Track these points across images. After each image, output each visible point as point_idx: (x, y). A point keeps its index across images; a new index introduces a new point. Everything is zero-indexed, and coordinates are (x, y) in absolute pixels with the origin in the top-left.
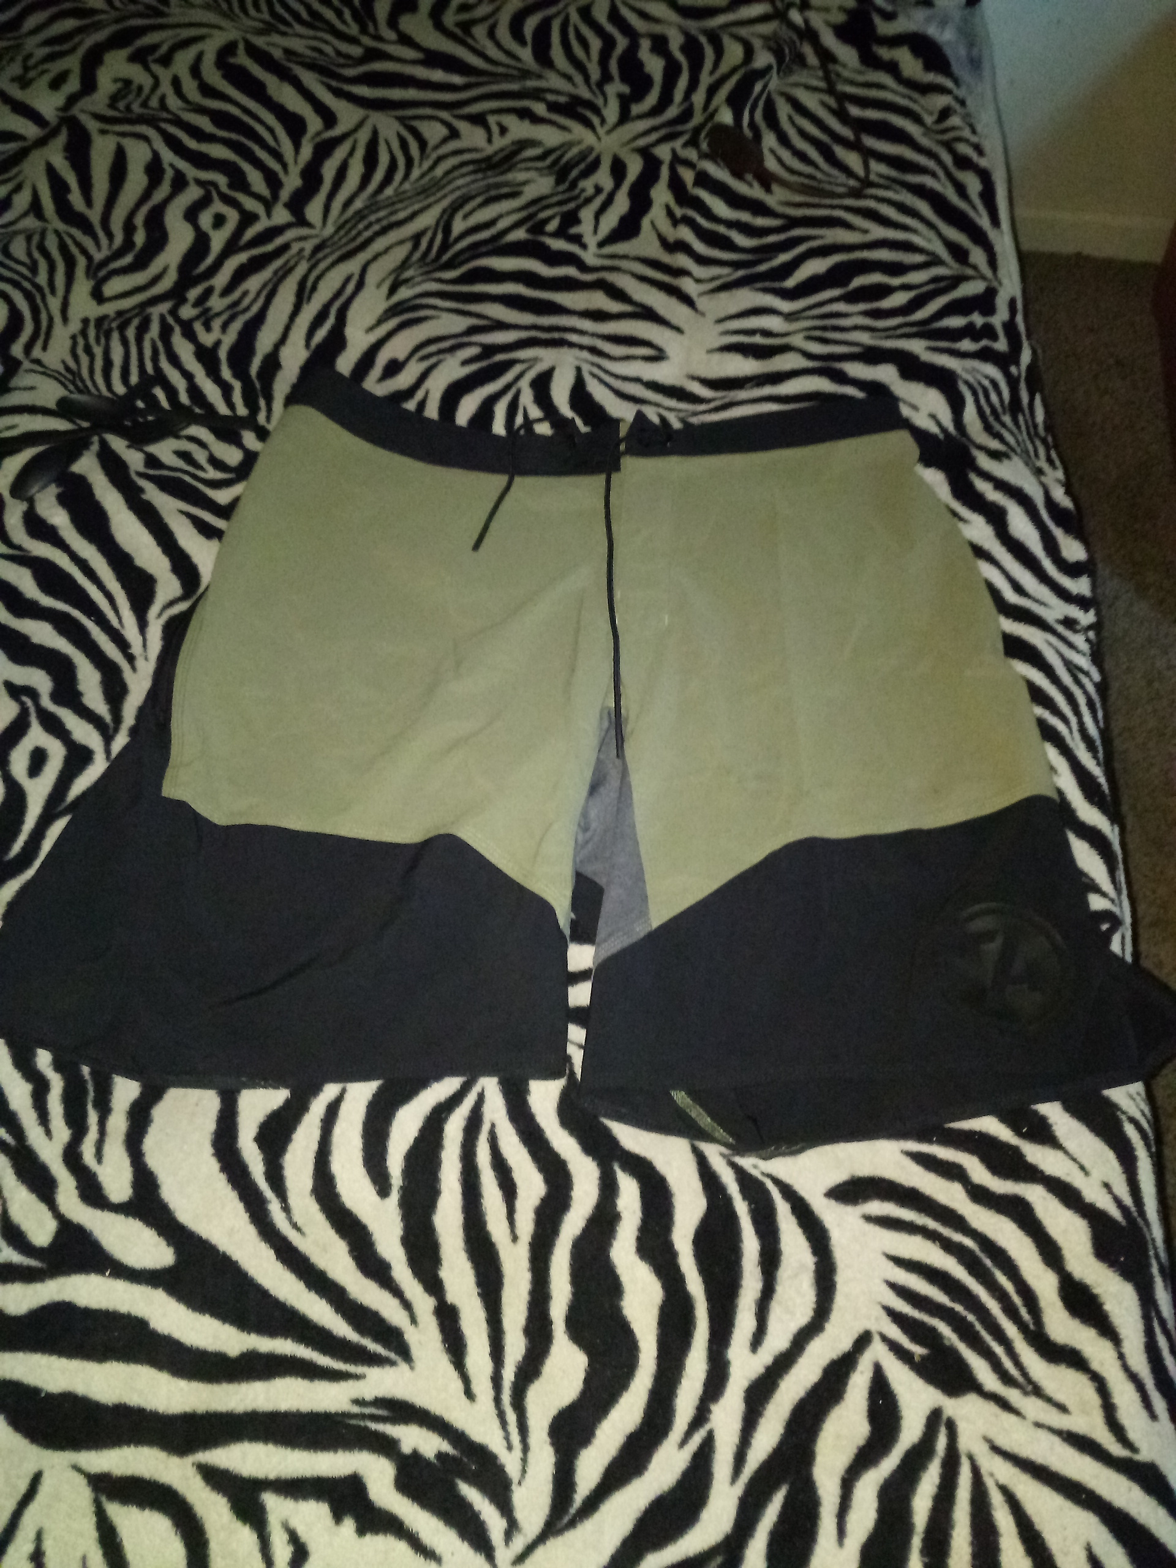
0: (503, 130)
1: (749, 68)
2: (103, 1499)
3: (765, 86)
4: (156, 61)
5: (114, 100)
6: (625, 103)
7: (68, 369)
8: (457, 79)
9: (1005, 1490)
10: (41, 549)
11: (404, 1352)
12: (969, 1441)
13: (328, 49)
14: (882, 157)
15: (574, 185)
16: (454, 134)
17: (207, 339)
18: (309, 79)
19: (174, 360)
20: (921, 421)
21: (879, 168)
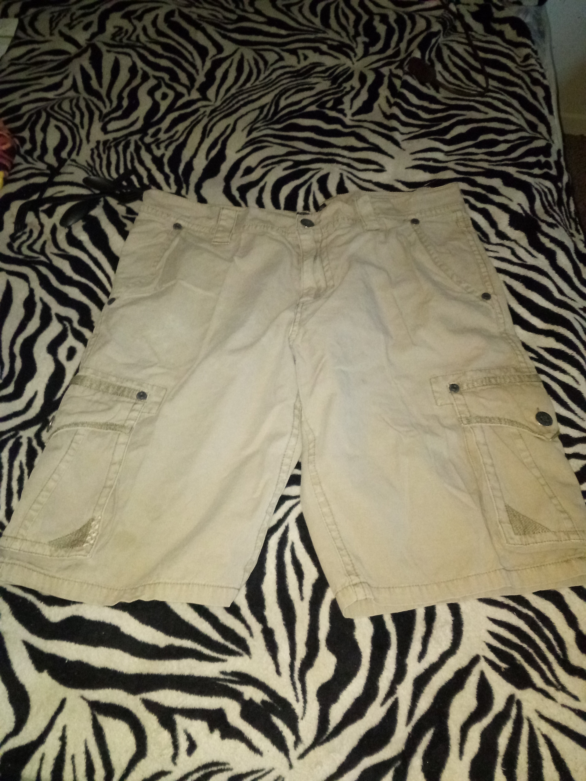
0: (306, 58)
1: (429, 31)
2: (96, 713)
3: (437, 41)
4: (135, 18)
5: (114, 36)
6: (367, 46)
7: (89, 165)
8: (283, 32)
9: (545, 737)
10: (74, 252)
11: (247, 650)
12: (528, 711)
13: (220, 16)
14: (495, 78)
15: (340, 85)
16: (281, 59)
17: (158, 153)
18: (211, 30)
19: (142, 163)
20: (514, 207)
21: (493, 83)
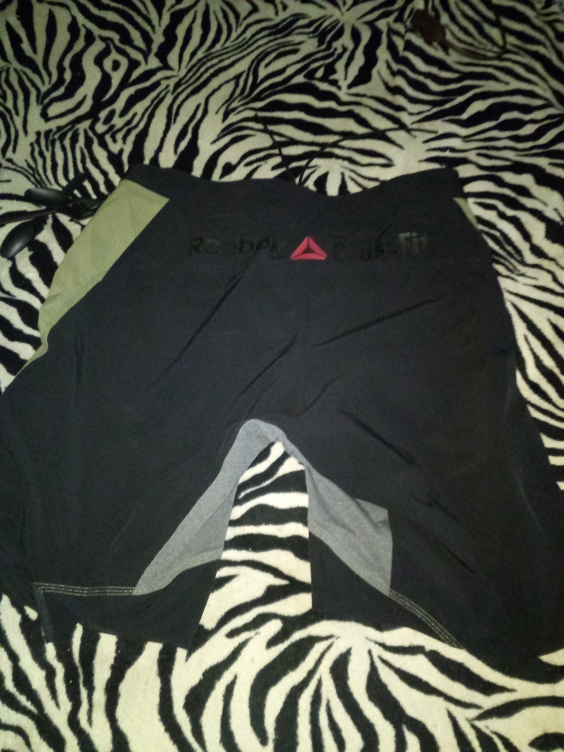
0: (285, 7)
7: (29, 166)
10: (22, 295)
14: (514, 33)
15: (329, 47)
17: (115, 148)
19: (95, 162)
20: (550, 214)
21: (511, 39)
